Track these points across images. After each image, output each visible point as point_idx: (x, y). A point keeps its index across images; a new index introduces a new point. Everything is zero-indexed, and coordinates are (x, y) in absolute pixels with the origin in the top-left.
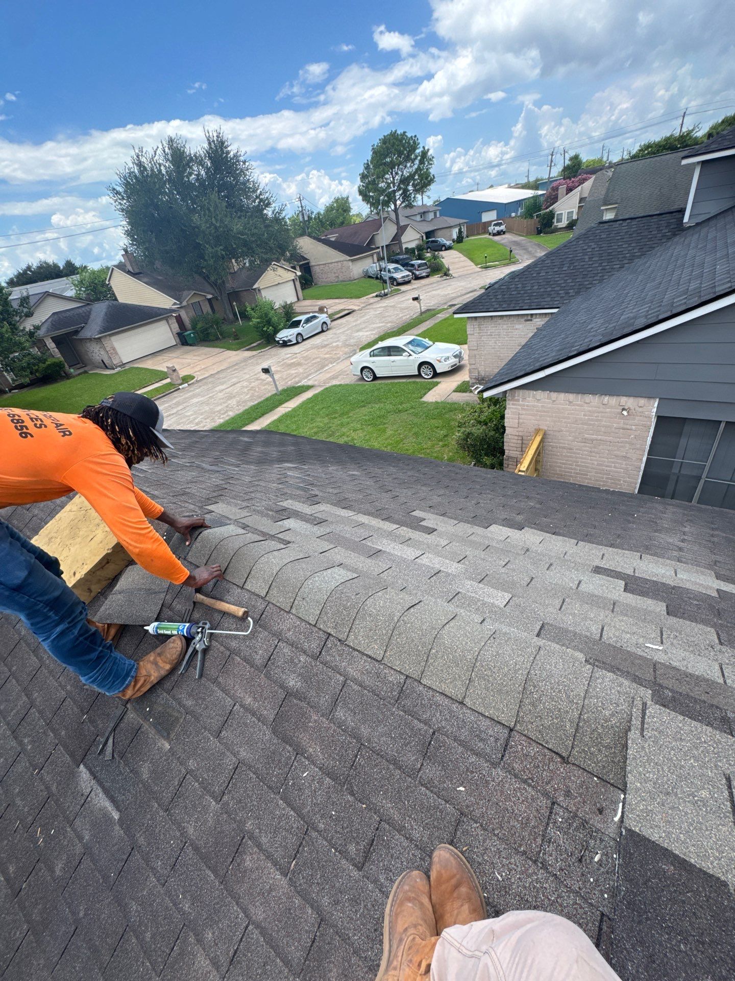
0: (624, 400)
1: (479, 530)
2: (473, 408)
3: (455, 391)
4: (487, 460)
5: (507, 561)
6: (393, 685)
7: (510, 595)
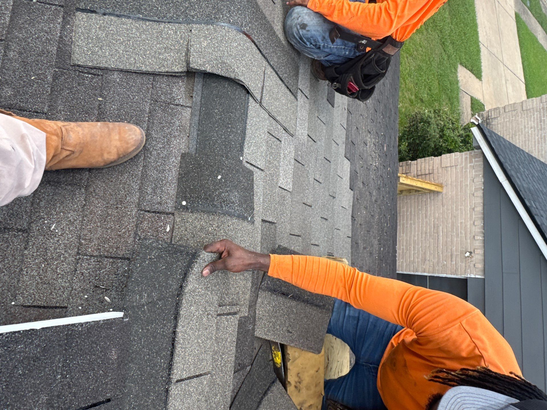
0: (479, 252)
3: (472, 98)
7: (291, 190)
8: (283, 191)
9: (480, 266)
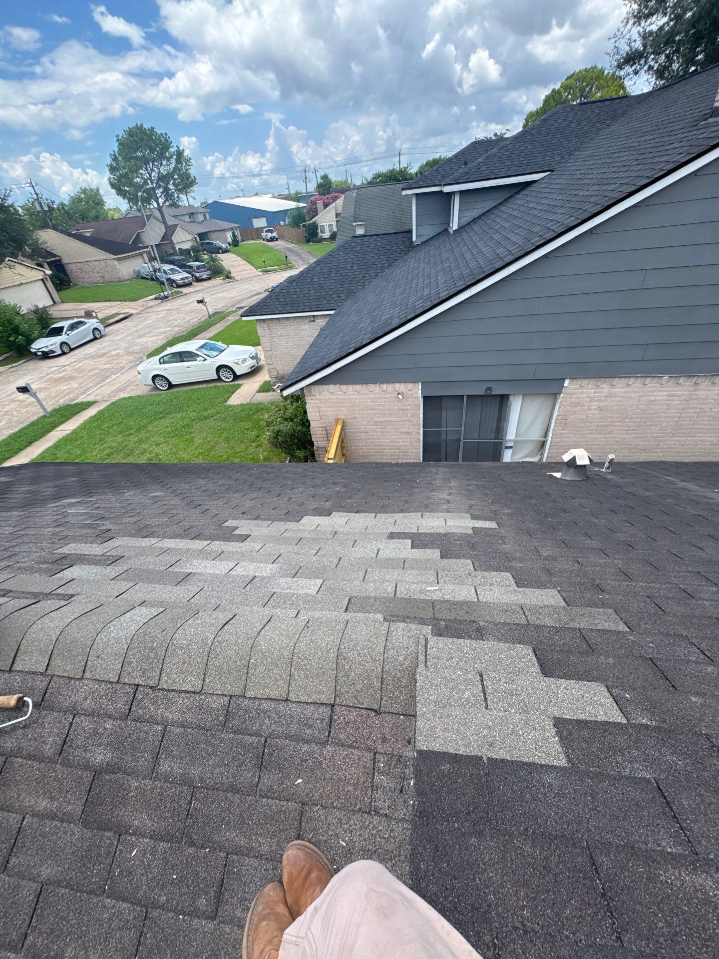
0: (397, 386)
1: (291, 525)
2: (277, 406)
3: (258, 392)
4: (300, 454)
5: (317, 548)
6: (218, 711)
7: (322, 581)
8: (322, 589)
9: (410, 386)
